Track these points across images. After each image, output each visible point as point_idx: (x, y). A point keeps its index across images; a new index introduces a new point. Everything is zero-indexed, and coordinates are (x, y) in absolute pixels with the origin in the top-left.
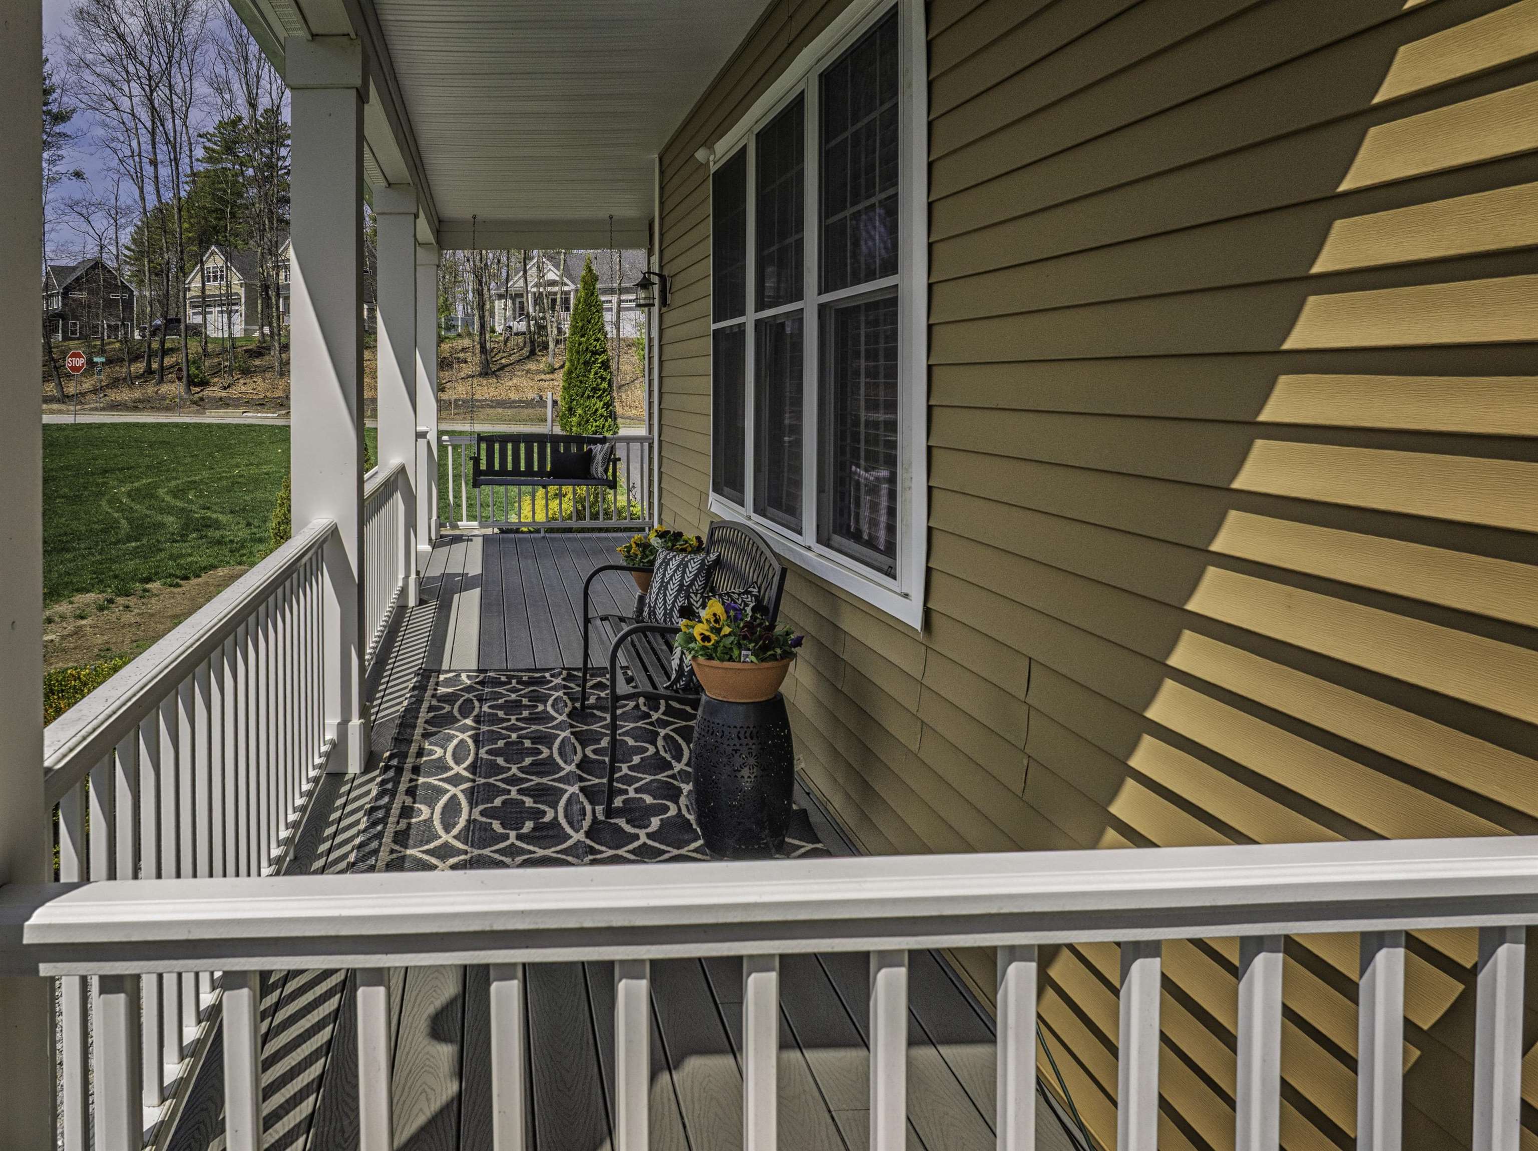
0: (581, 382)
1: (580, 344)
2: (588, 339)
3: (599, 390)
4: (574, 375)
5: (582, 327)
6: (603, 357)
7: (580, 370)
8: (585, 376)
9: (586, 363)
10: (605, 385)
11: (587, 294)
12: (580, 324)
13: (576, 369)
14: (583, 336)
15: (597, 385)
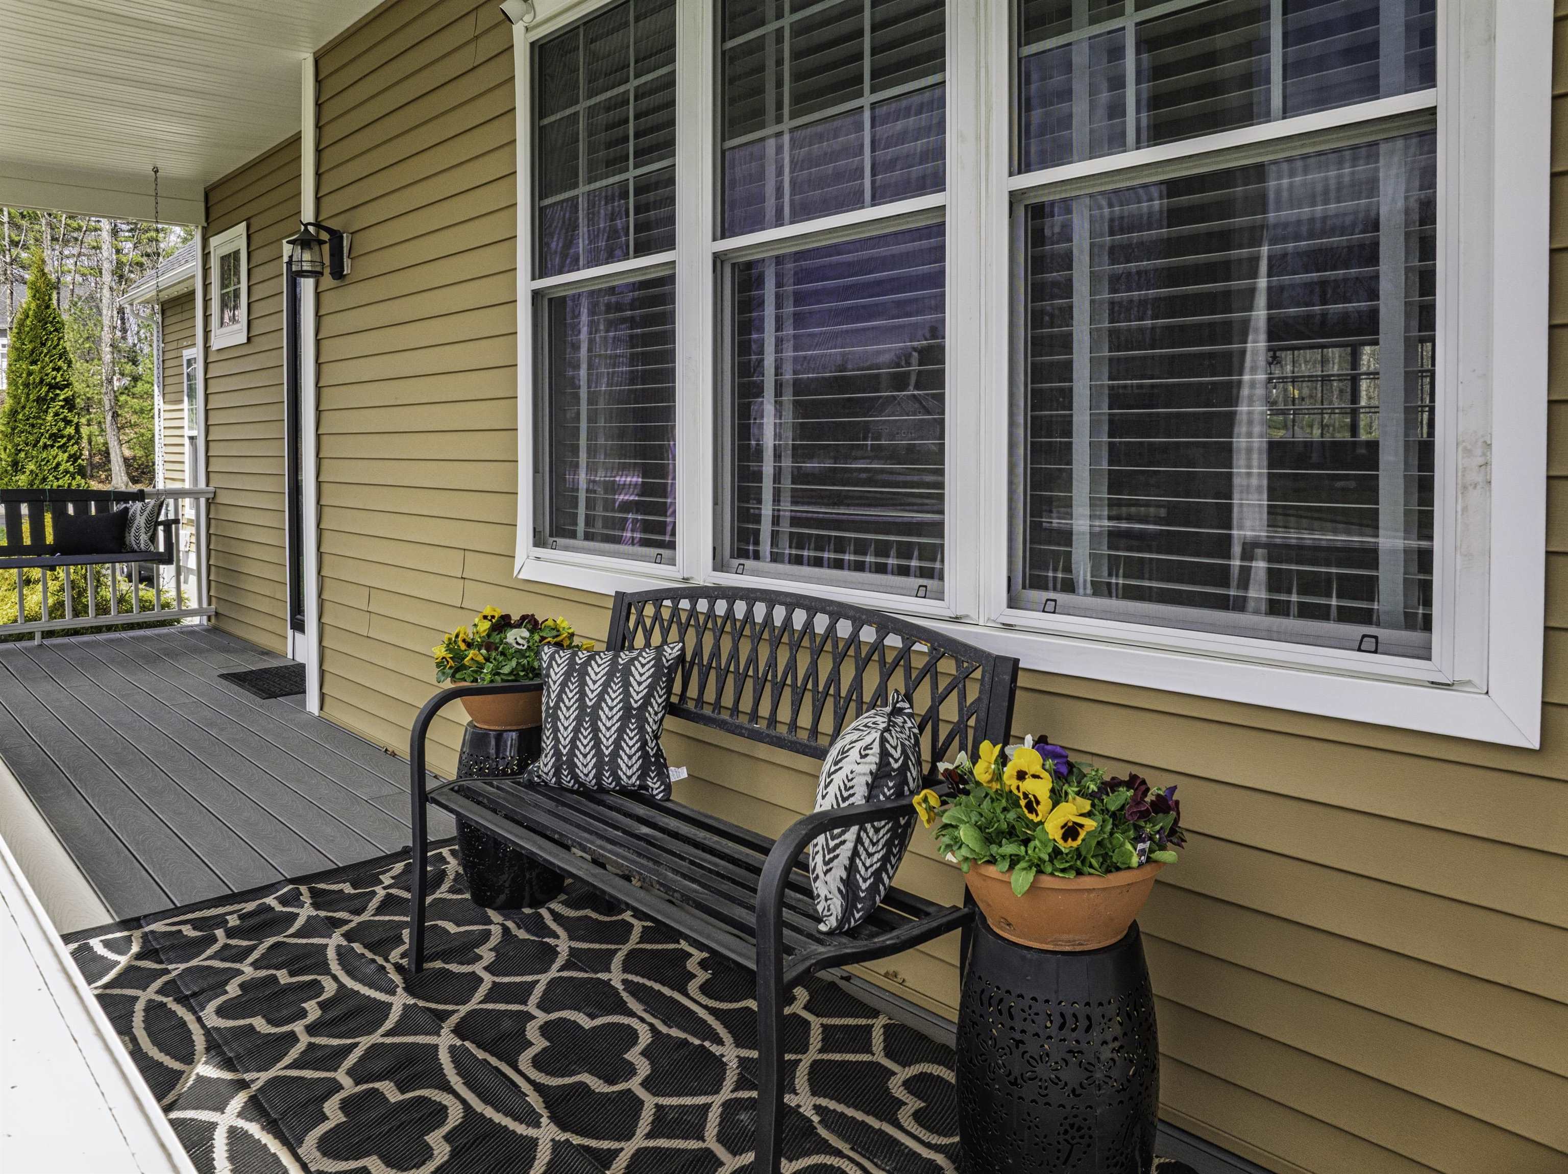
0: (33, 426)
1: (30, 374)
2: (43, 368)
3: (62, 437)
4: (20, 416)
5: (33, 351)
6: (68, 393)
7: (31, 409)
8: (39, 418)
9: (40, 400)
10: (70, 430)
11: (38, 306)
12: (30, 347)
13: (24, 407)
14: (34, 363)
15: (59, 430)
